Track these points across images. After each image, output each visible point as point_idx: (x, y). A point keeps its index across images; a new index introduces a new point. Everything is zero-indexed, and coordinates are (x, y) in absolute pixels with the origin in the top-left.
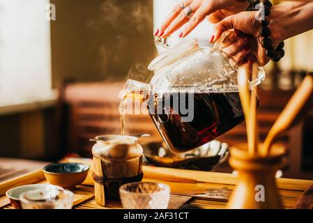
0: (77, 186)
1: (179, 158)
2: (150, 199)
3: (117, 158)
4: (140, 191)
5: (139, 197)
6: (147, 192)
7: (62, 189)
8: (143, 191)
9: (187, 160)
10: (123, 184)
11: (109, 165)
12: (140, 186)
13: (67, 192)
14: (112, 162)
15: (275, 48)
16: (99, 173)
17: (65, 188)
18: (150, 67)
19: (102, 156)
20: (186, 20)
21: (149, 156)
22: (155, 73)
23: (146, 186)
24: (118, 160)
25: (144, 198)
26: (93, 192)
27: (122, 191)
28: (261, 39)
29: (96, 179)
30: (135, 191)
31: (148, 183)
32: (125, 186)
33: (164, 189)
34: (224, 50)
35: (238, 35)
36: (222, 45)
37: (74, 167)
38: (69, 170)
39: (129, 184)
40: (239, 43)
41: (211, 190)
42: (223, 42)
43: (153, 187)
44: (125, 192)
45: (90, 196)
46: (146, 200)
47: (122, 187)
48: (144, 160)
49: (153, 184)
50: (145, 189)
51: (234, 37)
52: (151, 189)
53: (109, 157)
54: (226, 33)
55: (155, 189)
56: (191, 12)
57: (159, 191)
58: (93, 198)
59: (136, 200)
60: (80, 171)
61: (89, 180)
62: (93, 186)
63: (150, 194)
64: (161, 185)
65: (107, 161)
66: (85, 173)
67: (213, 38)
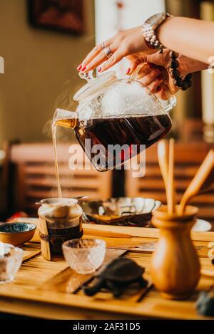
0: (25, 244)
1: (116, 215)
2: (89, 253)
3: (60, 218)
4: (80, 246)
5: (79, 252)
6: (87, 247)
7: (13, 247)
8: (82, 246)
9: (123, 217)
10: (66, 240)
11: (53, 224)
12: (80, 242)
13: (17, 249)
14: (56, 222)
15: (183, 79)
16: (45, 232)
17: (15, 246)
18: (75, 97)
19: (47, 217)
20: (106, 58)
21: (89, 214)
22: (80, 103)
23: (86, 242)
24: (61, 220)
25: (84, 252)
26: (40, 248)
27: (65, 247)
28: (171, 70)
29: (42, 237)
30: (76, 247)
31: (87, 240)
32: (67, 242)
33: (100, 244)
34: (140, 80)
35: (151, 67)
36: (138, 76)
37: (22, 226)
38: (18, 229)
39: (71, 241)
40: (152, 74)
41: (143, 244)
42: (139, 73)
43: (91, 243)
44: (67, 248)
45: (38, 252)
46: (86, 254)
47: (65, 243)
48: (85, 218)
49: (92, 240)
50: (85, 245)
51: (147, 69)
52: (89, 245)
53: (53, 218)
54: (141, 66)
55: (93, 245)
56: (111, 53)
57: (96, 246)
58: (40, 254)
59: (77, 255)
60: (28, 230)
61: (36, 238)
62: (40, 243)
63: (89, 249)
64: (98, 241)
65: (51, 222)
66: (32, 232)
67: (129, 70)
